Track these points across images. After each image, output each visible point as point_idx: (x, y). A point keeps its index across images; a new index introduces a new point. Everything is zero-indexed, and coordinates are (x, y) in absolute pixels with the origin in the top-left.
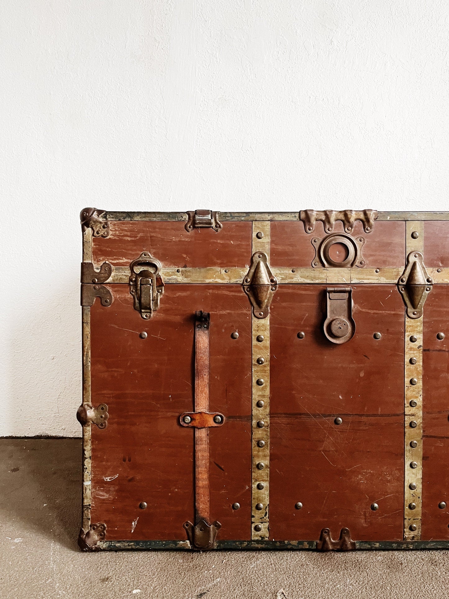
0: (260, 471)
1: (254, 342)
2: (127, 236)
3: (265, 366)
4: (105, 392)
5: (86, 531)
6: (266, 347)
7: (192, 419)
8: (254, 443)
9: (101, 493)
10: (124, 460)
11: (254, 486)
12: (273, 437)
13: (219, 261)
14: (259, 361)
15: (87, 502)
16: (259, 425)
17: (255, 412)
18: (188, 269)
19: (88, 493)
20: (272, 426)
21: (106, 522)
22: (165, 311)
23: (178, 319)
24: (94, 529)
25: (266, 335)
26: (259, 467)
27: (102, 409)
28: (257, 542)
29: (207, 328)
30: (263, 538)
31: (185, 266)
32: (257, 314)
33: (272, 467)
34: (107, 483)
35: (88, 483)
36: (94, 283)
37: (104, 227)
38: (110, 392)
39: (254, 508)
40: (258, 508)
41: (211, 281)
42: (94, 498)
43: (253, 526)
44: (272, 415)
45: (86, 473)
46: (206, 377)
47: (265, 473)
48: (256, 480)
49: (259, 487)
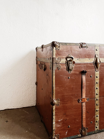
0: (97, 112)
1: (96, 78)
2: (65, 50)
3: (98, 84)
4: (59, 95)
5: (53, 137)
6: (98, 79)
7: (82, 100)
8: (96, 105)
9: (58, 125)
10: (64, 114)
11: (96, 116)
12: (100, 102)
13: (88, 57)
14: (97, 83)
15: (54, 129)
16: (97, 100)
17: (96, 96)
18: (80, 59)
19: (54, 126)
20: (100, 100)
21: (59, 133)
22: (75, 71)
23: (78, 73)
24: (56, 136)
25: (98, 76)
26: (97, 111)
27: (58, 100)
28: (96, 131)
29: (85, 75)
30: (97, 130)
31: (80, 58)
32: (96, 71)
33: (100, 110)
34: (59, 122)
35: (54, 123)
36: (56, 63)
37: (59, 47)
38: (60, 95)
39: (96, 122)
40: (97, 122)
41: (86, 62)
42: (56, 127)
43: (95, 127)
44: (100, 97)
45: (53, 120)
46: (85, 88)
47: (98, 112)
48: (96, 115)
49: (97, 116)
